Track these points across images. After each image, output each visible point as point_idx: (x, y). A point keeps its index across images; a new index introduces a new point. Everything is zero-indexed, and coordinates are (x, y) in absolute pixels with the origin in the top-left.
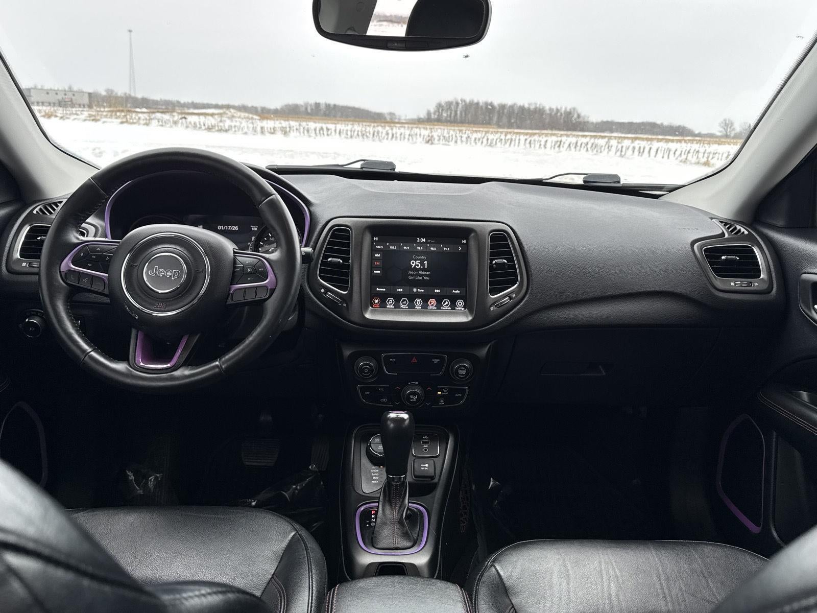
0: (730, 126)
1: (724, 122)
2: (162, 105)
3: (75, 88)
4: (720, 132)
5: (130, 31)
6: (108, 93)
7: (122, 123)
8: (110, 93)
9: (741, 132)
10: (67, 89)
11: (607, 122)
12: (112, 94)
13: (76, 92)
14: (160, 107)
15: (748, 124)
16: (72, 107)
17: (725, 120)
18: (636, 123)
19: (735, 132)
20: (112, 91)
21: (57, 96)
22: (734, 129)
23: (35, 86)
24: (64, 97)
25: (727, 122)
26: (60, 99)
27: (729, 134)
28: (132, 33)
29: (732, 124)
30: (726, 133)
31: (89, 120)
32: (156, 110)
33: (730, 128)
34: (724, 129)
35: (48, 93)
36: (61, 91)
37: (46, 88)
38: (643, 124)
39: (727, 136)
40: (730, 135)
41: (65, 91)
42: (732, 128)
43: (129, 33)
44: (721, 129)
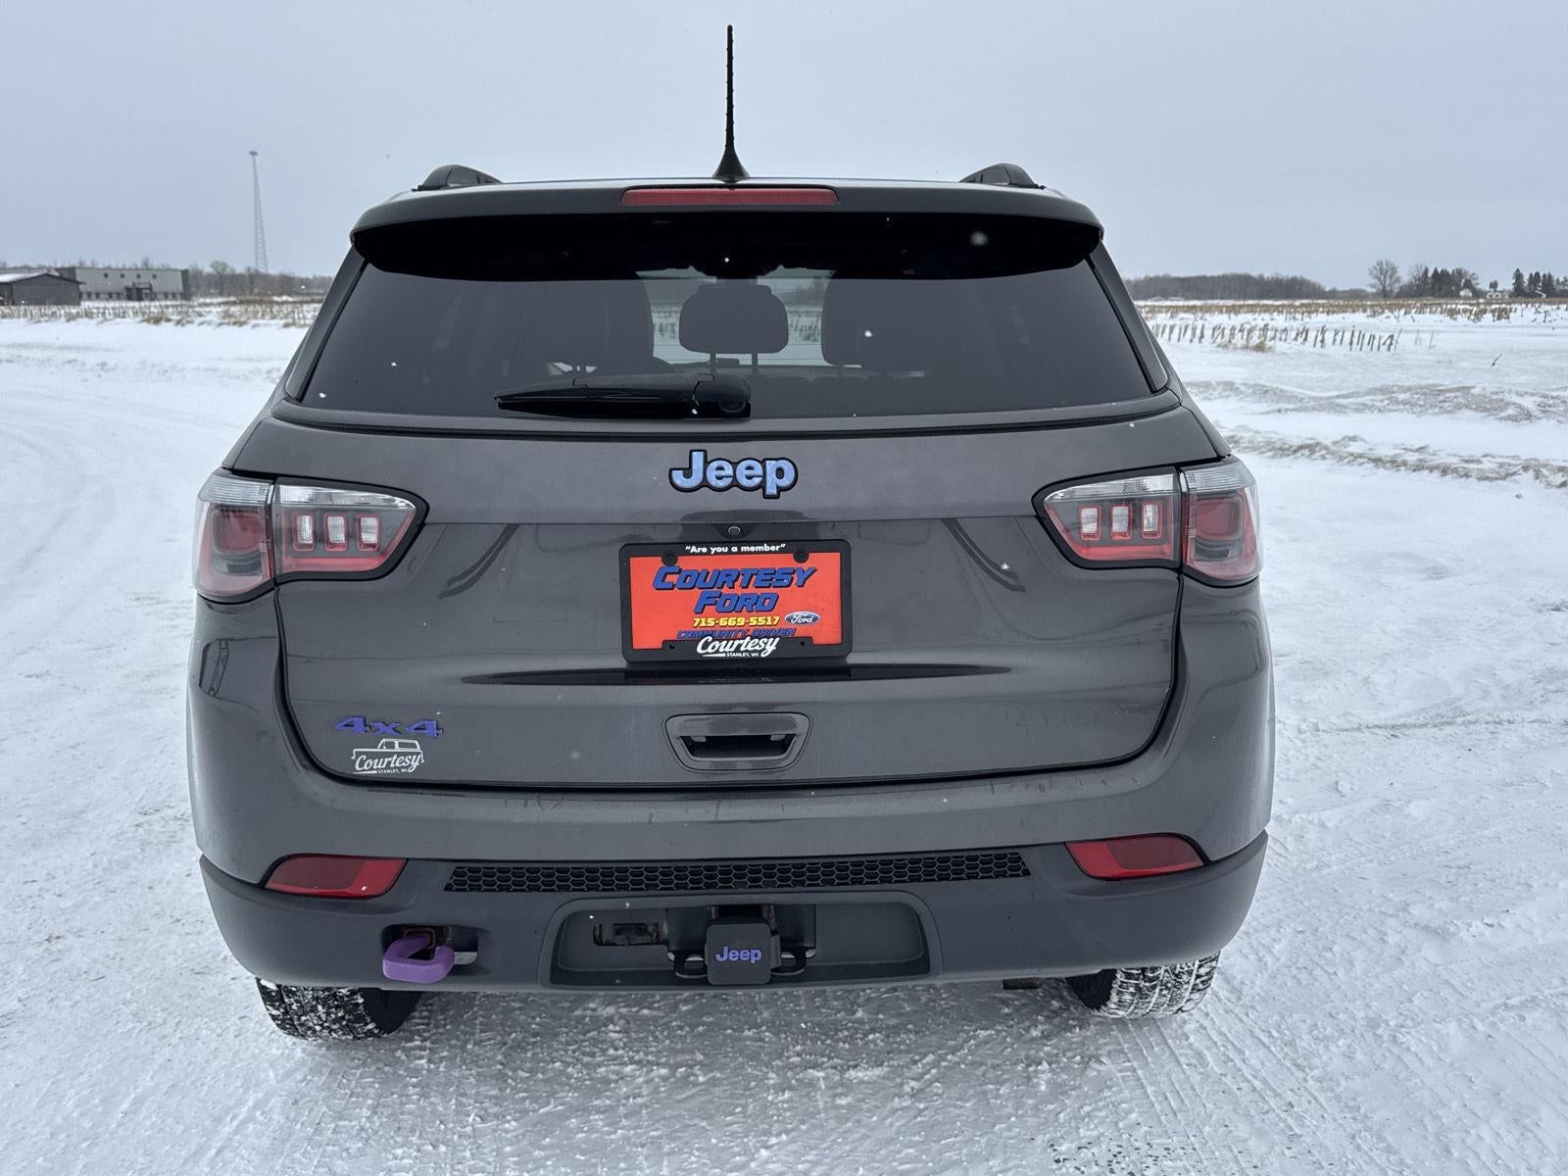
0: (1390, 273)
1: (1378, 268)
2: (318, 287)
3: (155, 263)
4: (1373, 286)
5: (254, 153)
6: (216, 269)
7: (286, 326)
8: (219, 269)
9: (1411, 283)
10: (140, 265)
11: (1157, 279)
12: (224, 270)
13: (159, 270)
14: (316, 291)
15: (1423, 269)
16: (152, 300)
17: (1380, 264)
18: (1212, 278)
19: (1401, 284)
20: (224, 265)
21: (122, 280)
22: (1398, 280)
23: (81, 263)
24: (136, 281)
25: (1384, 266)
26: (130, 284)
27: (1388, 288)
28: (257, 157)
29: (1394, 270)
30: (1384, 287)
31: (228, 324)
32: (308, 298)
33: (1391, 277)
34: (1379, 280)
35: (106, 276)
36: (130, 269)
37: (100, 266)
38: (1224, 278)
39: (1385, 294)
40: (1391, 291)
41: (137, 269)
42: (1395, 277)
43: (250, 157)
44: (1375, 281)
